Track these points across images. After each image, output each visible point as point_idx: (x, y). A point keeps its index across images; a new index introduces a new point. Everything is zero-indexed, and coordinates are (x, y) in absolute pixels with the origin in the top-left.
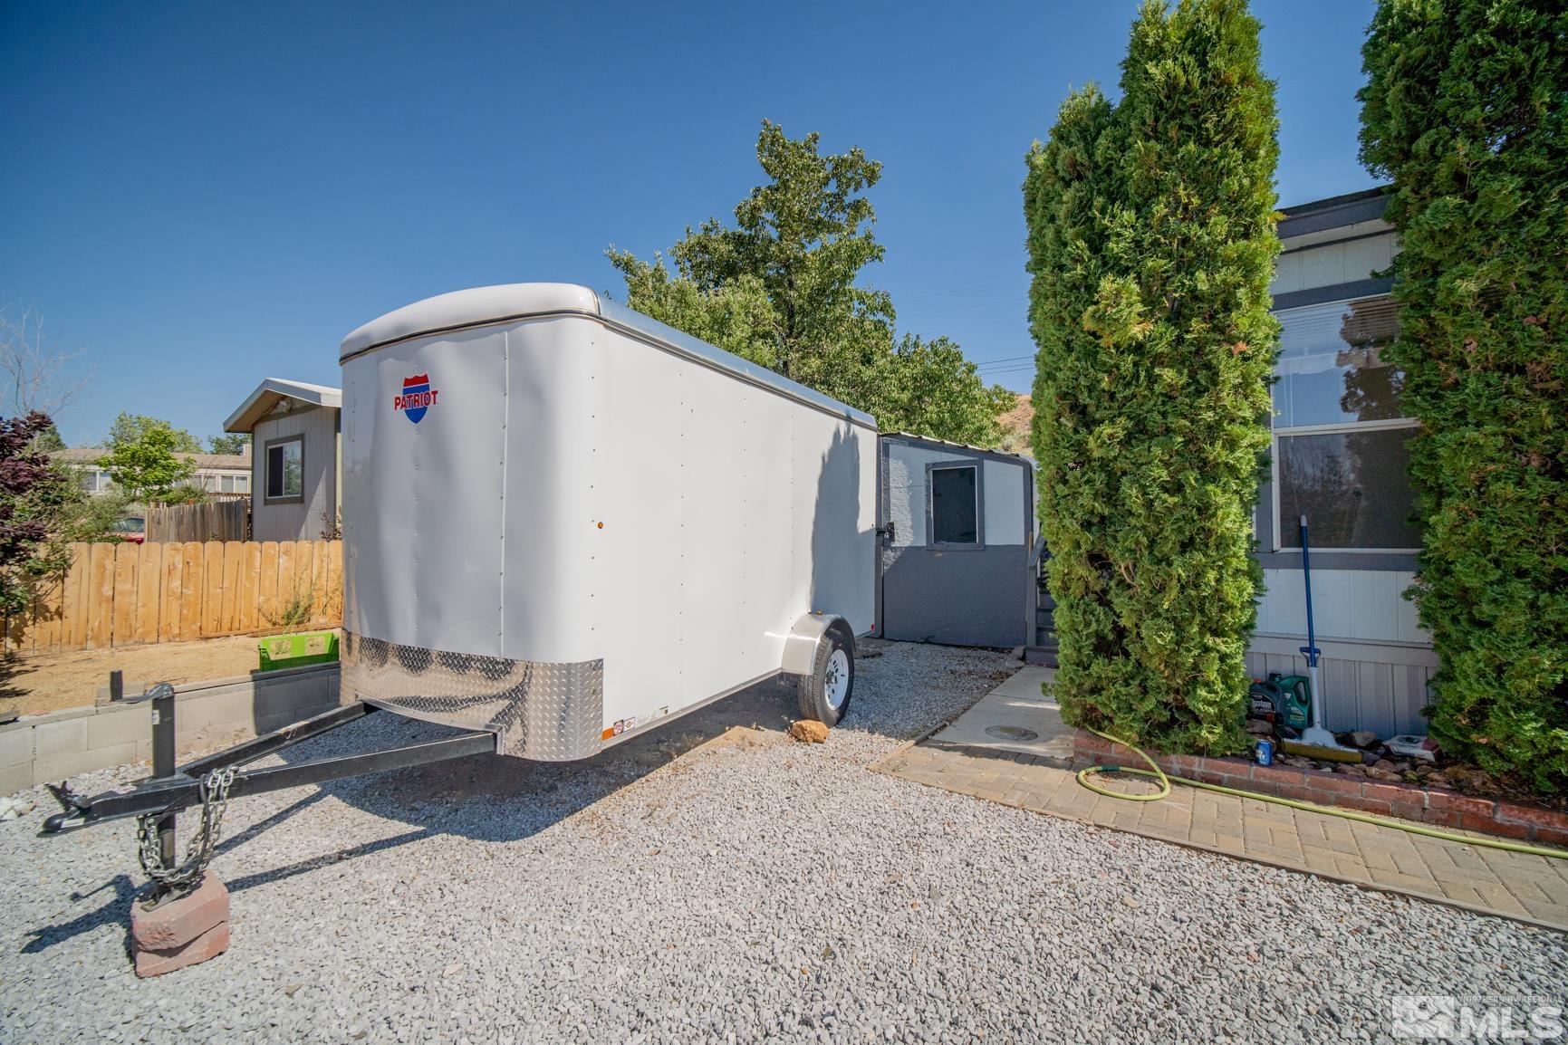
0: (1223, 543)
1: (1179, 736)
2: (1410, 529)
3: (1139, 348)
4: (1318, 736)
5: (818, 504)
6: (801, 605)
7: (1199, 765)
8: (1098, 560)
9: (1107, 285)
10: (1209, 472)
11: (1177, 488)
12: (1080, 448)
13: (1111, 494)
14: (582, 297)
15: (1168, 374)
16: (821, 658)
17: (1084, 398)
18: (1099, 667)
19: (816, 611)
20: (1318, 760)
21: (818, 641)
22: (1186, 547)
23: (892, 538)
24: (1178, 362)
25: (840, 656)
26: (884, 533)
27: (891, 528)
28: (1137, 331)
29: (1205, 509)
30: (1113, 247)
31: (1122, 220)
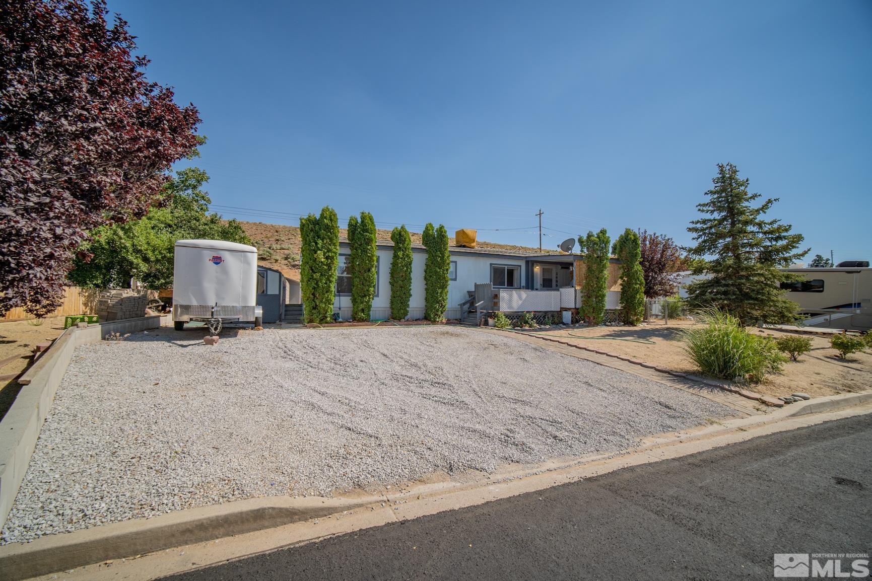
0: (332, 291)
1: (324, 321)
2: (350, 291)
3: (322, 262)
4: (340, 320)
7: (326, 325)
8: (313, 294)
9: (319, 252)
10: (331, 282)
11: (326, 283)
12: (312, 276)
13: (317, 284)
15: (325, 267)
17: (313, 268)
18: (314, 311)
20: (340, 322)
22: (327, 292)
24: (326, 265)
28: (322, 260)
29: (329, 287)
30: (319, 246)
31: (320, 242)
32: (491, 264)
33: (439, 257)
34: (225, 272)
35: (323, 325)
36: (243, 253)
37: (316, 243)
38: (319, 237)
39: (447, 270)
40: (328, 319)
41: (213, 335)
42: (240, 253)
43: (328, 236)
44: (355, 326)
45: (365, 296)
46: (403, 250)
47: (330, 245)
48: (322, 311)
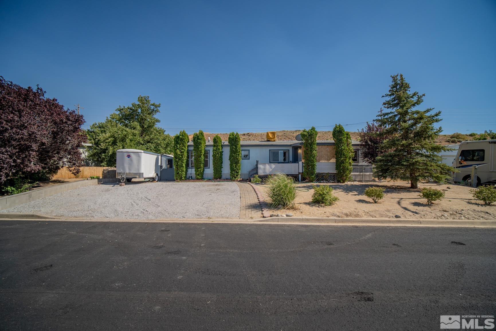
1: (182, 179)
3: (179, 154)
5: (155, 164)
6: (154, 172)
7: (183, 181)
8: (177, 168)
9: (177, 150)
10: (183, 162)
11: (181, 163)
12: (176, 160)
13: (178, 164)
14: (142, 151)
16: (156, 176)
17: (176, 157)
18: (177, 175)
19: (155, 173)
20: (189, 180)
21: (155, 175)
22: (181, 167)
23: (162, 167)
24: (181, 155)
25: (157, 176)
26: (161, 167)
27: (162, 166)
28: (179, 153)
29: (183, 165)
30: (178, 147)
31: (178, 146)
32: (270, 150)
33: (234, 148)
34: (131, 160)
35: (182, 181)
36: (137, 153)
37: (177, 146)
38: (178, 144)
39: (239, 155)
40: (183, 178)
41: (122, 183)
42: (136, 153)
43: (182, 143)
44: (195, 181)
45: (199, 168)
46: (216, 147)
47: (183, 147)
48: (180, 175)
